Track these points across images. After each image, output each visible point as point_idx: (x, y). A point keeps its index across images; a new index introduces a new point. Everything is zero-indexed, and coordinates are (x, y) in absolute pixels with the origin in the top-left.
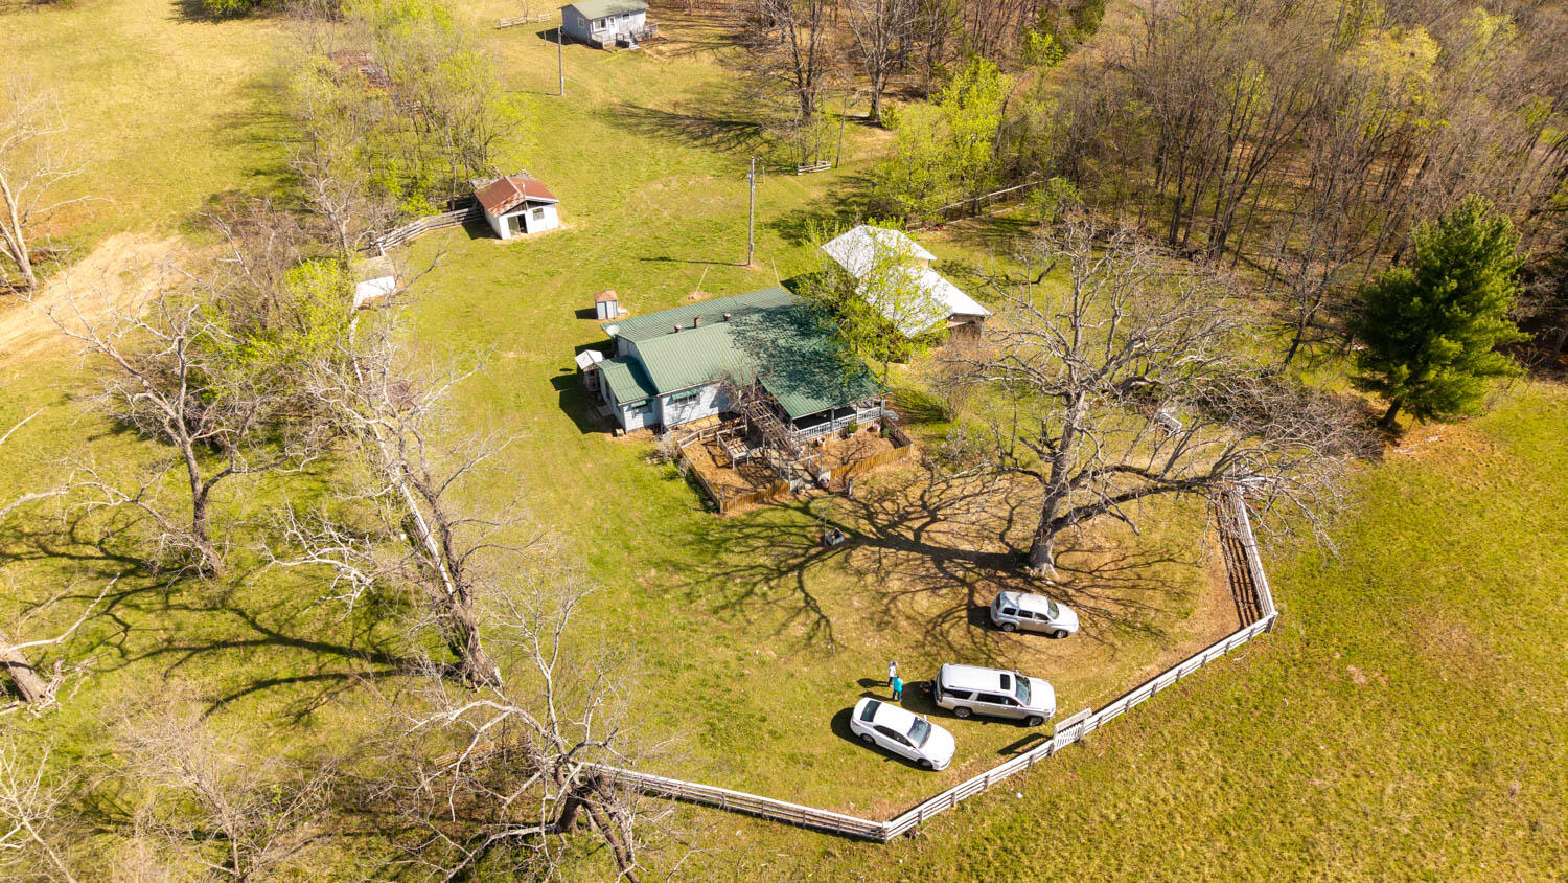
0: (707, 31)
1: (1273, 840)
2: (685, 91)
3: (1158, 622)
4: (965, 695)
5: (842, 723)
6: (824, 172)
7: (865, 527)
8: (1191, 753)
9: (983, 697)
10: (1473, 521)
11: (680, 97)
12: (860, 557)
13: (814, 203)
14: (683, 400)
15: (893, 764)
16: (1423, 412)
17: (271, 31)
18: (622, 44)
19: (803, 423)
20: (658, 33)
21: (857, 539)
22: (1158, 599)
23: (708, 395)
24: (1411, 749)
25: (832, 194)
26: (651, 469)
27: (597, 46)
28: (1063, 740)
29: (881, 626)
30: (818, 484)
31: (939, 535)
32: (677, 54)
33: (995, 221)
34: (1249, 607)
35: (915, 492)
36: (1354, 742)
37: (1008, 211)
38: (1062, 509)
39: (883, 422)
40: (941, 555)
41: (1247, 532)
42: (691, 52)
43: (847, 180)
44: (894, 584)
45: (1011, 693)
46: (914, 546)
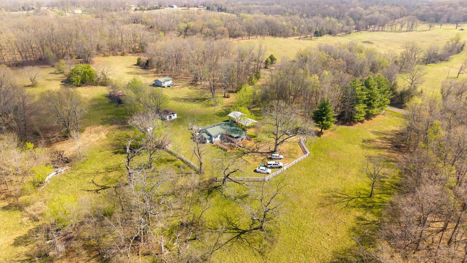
0: (184, 83)
1: (314, 175)
2: (186, 94)
3: (294, 156)
4: (271, 164)
5: (255, 171)
6: (220, 105)
7: (249, 151)
8: (302, 168)
9: (273, 164)
10: (335, 143)
11: (186, 95)
12: (249, 154)
13: (220, 110)
14: (215, 137)
15: (263, 174)
16: (325, 129)
17: (89, 88)
18: (169, 86)
19: (236, 138)
20: (175, 84)
21: (248, 152)
22: (293, 154)
23: (219, 136)
24: (329, 165)
25: (223, 109)
26: (213, 148)
27: (164, 87)
28: (285, 168)
29: (255, 161)
30: (240, 147)
31: (260, 151)
32: (180, 88)
33: (253, 111)
34: (305, 152)
35: (255, 146)
36: (322, 165)
37: (254, 109)
38: (278, 142)
39: (247, 138)
40: (261, 153)
41: (304, 145)
42: (183, 87)
43: (224, 107)
44: (256, 156)
45: (277, 163)
46: (257, 152)
